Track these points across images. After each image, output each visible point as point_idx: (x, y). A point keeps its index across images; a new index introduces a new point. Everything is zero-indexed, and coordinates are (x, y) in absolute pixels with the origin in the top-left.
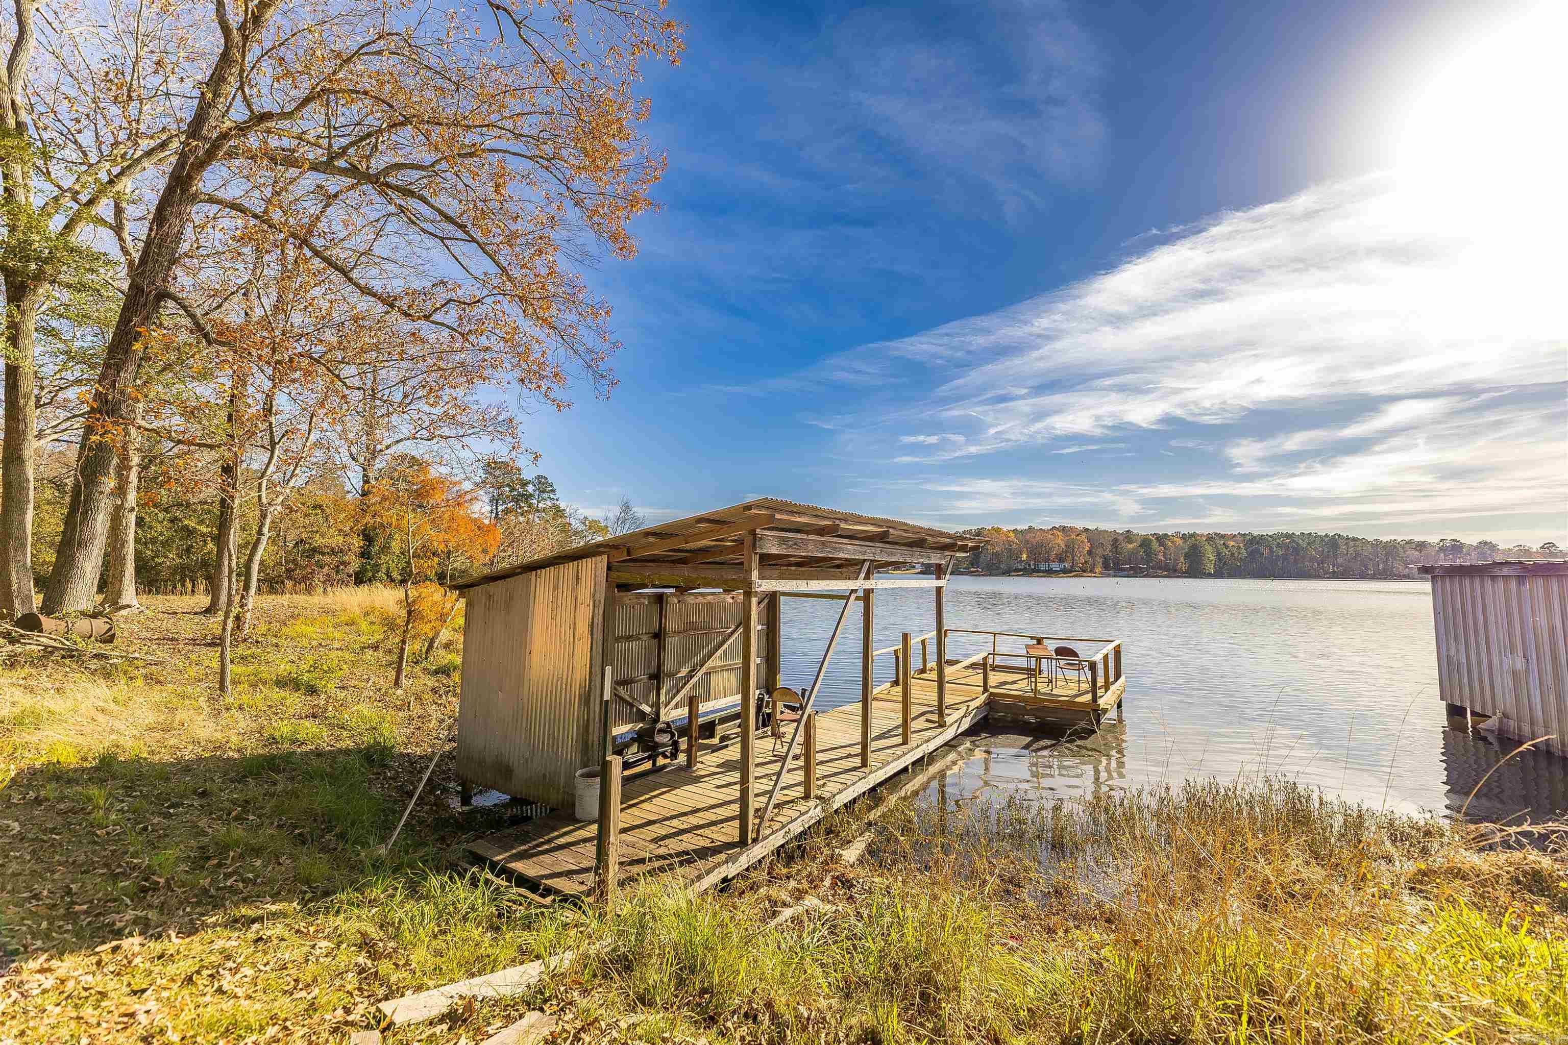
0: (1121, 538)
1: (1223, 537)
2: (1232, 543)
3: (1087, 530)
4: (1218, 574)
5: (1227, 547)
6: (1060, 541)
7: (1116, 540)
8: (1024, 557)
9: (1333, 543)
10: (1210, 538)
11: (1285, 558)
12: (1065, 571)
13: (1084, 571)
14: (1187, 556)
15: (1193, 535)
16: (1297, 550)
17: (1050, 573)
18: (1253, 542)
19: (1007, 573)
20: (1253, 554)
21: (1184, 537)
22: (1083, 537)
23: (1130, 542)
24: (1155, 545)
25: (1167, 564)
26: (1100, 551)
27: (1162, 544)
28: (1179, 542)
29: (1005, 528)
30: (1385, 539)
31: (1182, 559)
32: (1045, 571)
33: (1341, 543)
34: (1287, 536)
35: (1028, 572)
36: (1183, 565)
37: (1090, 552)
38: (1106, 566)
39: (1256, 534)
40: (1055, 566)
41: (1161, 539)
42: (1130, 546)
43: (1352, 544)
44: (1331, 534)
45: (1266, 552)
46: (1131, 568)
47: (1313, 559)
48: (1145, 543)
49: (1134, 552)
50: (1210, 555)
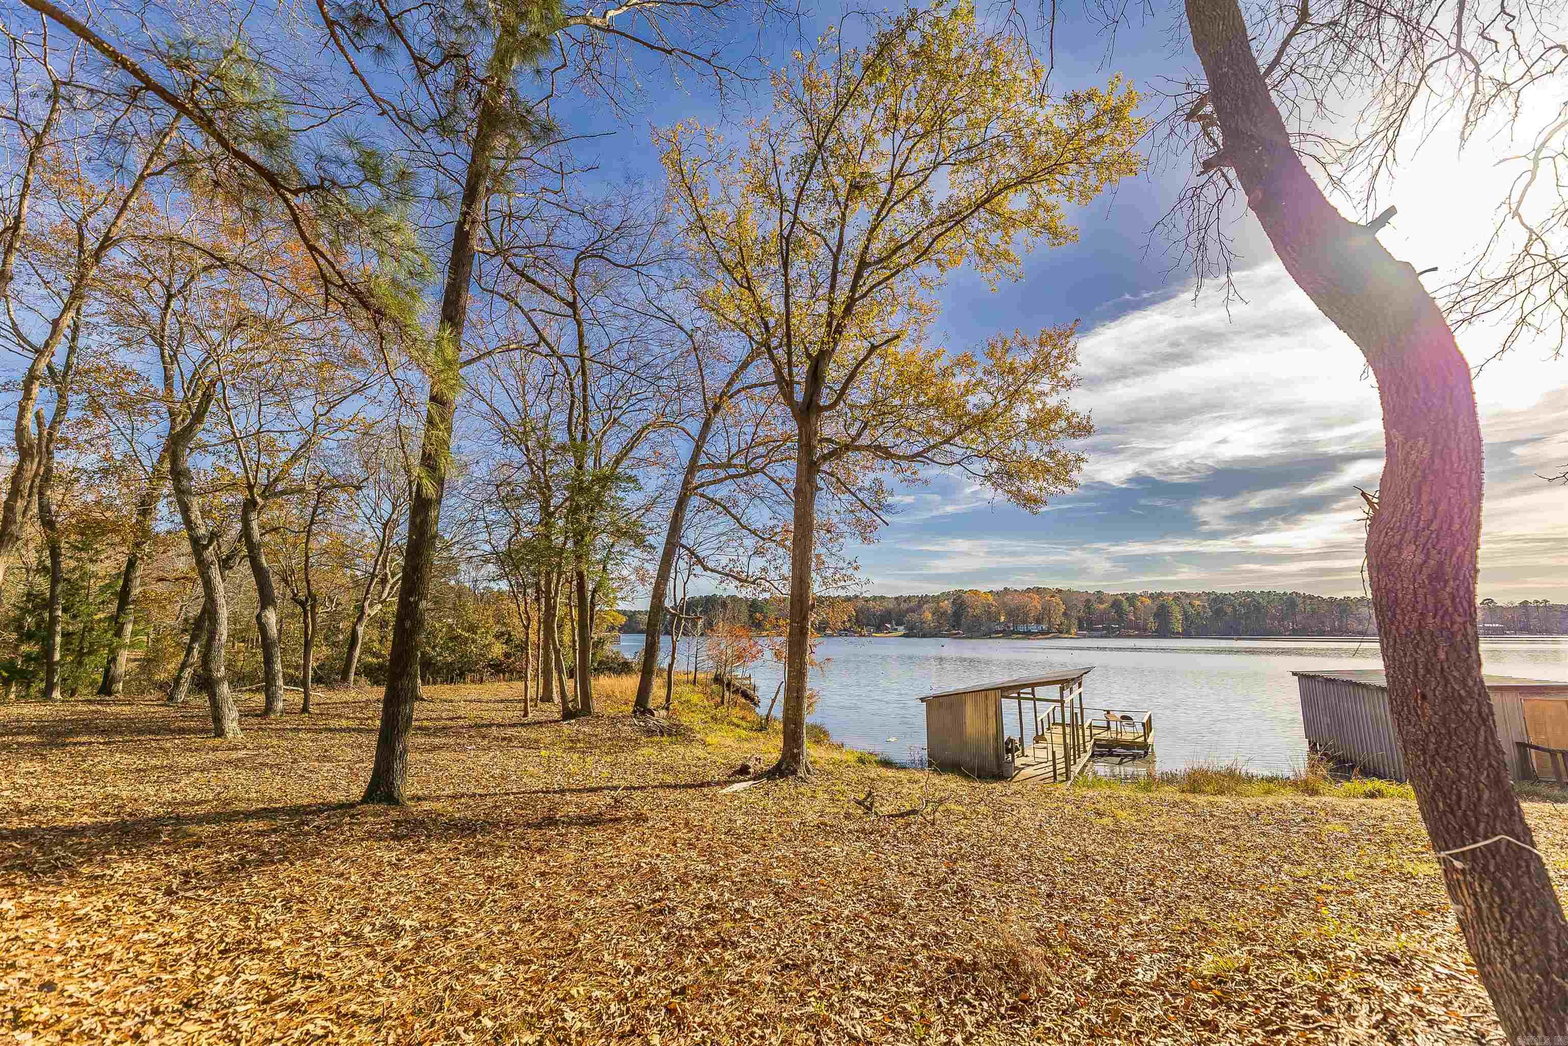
0: (1092, 598)
1: (1187, 595)
2: (1198, 603)
3: (1060, 591)
4: (1186, 634)
5: (1193, 606)
6: (1036, 604)
7: (1088, 601)
8: (1002, 619)
9: (1291, 602)
10: (1176, 597)
11: (1247, 616)
12: (1042, 633)
13: (1061, 632)
14: (1156, 615)
15: (1161, 594)
16: (1258, 608)
17: (1028, 635)
18: (1217, 601)
19: (988, 634)
20: (1218, 613)
21: (1152, 597)
22: (1057, 599)
23: (1101, 602)
24: (1125, 605)
25: (1137, 624)
26: (1074, 613)
27: (1132, 604)
28: (1148, 602)
29: (983, 588)
30: (1340, 596)
31: (1151, 619)
32: (1024, 633)
33: (1299, 601)
34: (1249, 594)
35: (1007, 633)
36: (1152, 625)
37: (1065, 614)
38: (1080, 628)
39: (1218, 592)
40: (1034, 628)
41: (1132, 599)
42: (1103, 606)
43: (1308, 602)
44: (1289, 592)
45: (1229, 610)
46: (1103, 629)
47: (1274, 618)
48: (1116, 604)
49: (1105, 612)
50: (1177, 614)
